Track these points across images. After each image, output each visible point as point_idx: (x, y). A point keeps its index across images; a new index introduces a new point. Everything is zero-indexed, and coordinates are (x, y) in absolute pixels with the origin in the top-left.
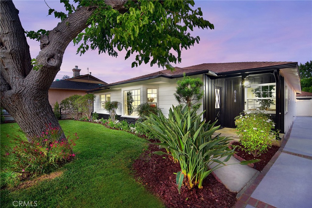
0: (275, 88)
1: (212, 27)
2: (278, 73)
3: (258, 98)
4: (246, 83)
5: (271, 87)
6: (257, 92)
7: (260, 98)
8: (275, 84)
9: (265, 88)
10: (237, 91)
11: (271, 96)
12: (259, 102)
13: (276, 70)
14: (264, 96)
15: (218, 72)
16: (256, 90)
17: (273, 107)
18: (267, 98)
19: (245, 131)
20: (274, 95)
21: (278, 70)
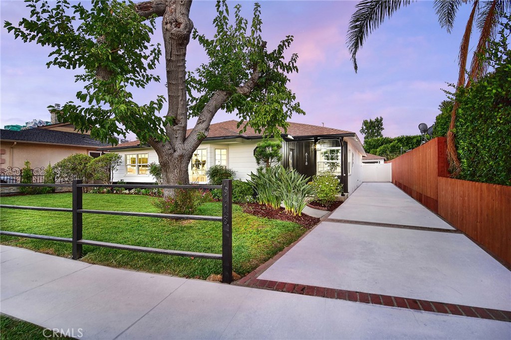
0: (340, 151)
1: (304, 114)
2: (343, 140)
3: (326, 161)
4: (318, 146)
5: (338, 151)
6: (326, 154)
7: (328, 161)
8: (340, 148)
9: (332, 151)
10: (309, 154)
11: (337, 160)
12: (327, 165)
13: (341, 138)
14: (332, 159)
15: (294, 135)
16: (326, 153)
17: (339, 169)
18: (334, 161)
19: (320, 186)
20: (340, 158)
21: (342, 138)
